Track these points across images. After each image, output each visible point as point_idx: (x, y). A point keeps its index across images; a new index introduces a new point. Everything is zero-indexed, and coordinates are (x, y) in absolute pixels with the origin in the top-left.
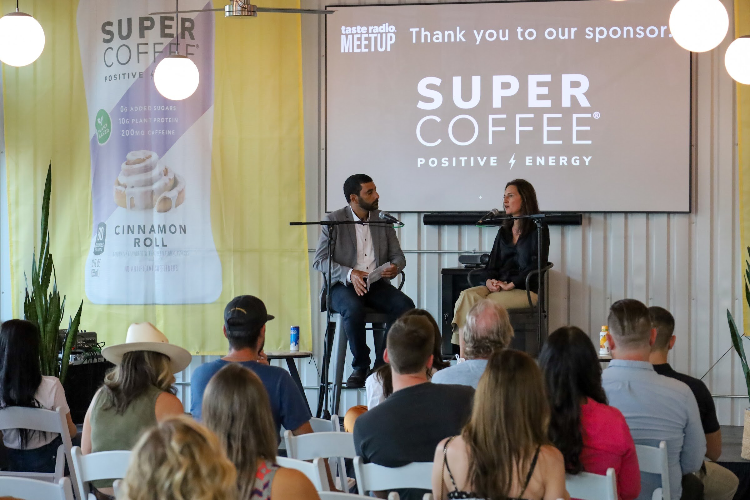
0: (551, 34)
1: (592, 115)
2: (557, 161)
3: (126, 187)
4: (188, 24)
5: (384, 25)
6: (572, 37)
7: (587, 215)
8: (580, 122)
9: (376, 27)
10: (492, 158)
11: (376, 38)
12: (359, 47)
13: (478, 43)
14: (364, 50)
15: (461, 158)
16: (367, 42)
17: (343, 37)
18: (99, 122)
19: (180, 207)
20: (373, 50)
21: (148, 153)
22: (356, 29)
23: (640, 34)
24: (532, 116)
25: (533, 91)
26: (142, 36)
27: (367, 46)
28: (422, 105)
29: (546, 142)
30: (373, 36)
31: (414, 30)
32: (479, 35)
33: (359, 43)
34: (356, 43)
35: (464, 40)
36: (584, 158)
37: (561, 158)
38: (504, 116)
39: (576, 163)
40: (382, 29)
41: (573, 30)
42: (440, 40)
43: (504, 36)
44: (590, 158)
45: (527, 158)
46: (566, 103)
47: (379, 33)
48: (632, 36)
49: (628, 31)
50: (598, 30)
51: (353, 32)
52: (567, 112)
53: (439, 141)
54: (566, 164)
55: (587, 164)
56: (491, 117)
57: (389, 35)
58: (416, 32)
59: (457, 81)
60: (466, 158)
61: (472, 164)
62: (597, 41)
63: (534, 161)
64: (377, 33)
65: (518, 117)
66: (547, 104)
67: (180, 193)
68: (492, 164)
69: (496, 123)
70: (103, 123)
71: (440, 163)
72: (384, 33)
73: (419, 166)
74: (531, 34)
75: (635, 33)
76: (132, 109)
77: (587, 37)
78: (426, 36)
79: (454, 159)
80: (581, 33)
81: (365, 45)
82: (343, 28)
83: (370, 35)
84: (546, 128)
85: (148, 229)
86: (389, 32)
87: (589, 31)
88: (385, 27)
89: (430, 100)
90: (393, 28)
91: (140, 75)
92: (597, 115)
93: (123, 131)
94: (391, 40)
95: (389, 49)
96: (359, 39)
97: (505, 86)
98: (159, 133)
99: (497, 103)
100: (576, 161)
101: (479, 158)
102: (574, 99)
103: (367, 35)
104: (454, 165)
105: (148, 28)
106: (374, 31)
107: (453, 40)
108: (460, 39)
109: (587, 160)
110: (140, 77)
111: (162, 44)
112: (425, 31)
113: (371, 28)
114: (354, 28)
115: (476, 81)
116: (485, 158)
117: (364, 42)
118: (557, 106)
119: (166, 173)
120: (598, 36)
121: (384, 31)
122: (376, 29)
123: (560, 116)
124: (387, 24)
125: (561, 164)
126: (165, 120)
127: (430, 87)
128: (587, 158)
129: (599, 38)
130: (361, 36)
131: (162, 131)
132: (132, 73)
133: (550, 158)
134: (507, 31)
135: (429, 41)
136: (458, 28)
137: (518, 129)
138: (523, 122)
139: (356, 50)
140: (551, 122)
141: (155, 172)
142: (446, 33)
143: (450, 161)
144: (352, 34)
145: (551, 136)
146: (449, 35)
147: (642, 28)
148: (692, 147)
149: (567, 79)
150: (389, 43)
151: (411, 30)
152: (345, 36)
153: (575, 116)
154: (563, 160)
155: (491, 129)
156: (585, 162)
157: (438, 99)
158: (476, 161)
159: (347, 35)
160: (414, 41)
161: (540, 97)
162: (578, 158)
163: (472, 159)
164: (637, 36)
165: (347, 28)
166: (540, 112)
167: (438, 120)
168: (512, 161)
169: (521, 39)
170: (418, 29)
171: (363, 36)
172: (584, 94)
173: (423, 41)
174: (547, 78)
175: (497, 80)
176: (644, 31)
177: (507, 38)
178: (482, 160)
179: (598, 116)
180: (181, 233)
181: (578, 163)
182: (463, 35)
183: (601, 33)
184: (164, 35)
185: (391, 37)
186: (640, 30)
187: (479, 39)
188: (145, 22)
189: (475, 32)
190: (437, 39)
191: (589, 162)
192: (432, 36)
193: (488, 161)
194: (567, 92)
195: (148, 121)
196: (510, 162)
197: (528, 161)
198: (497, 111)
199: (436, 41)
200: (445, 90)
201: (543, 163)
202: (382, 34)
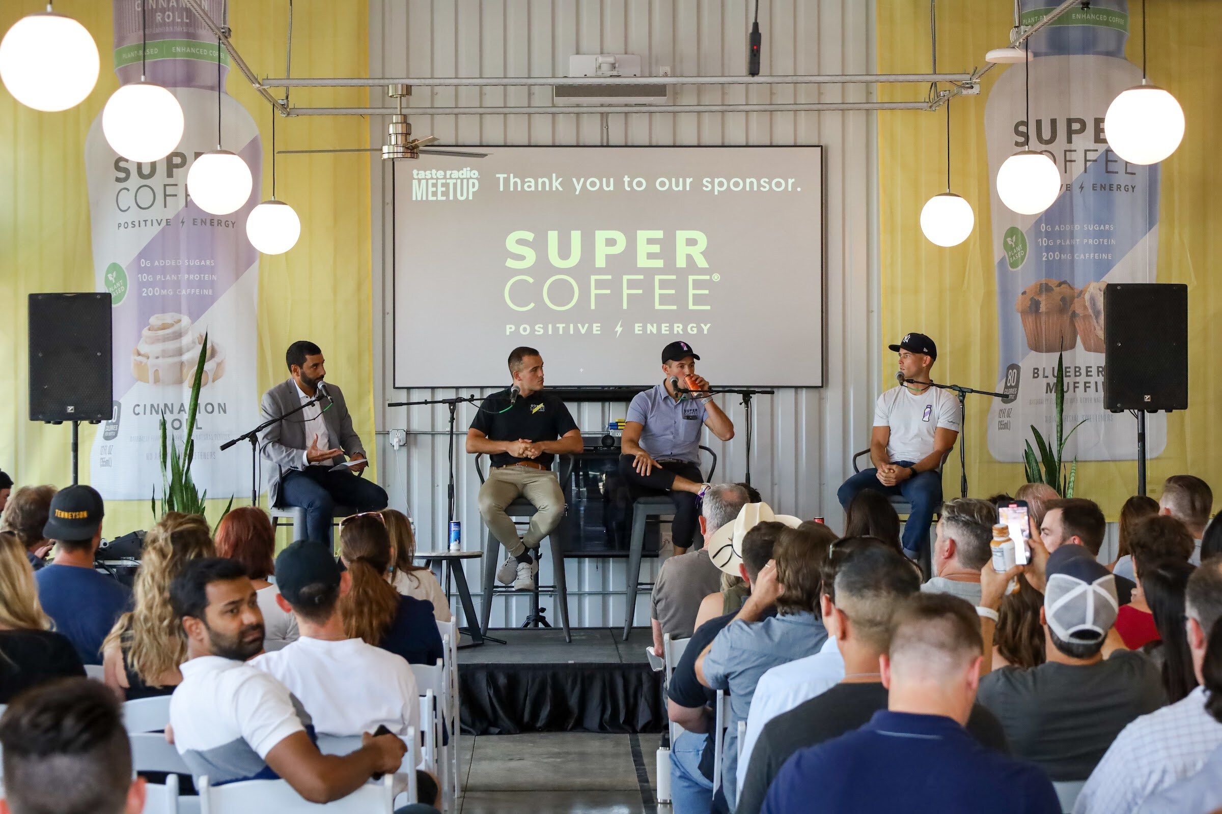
0: (662, 184)
1: (711, 277)
2: (671, 329)
3: (148, 358)
5: (465, 169)
6: (688, 188)
8: (697, 285)
9: (455, 172)
10: (595, 325)
11: (455, 185)
12: (435, 194)
13: (577, 193)
14: (440, 198)
15: (558, 325)
16: (444, 189)
17: (415, 182)
18: (111, 278)
19: (219, 382)
20: (451, 198)
21: (178, 316)
22: (431, 174)
23: (765, 187)
24: (642, 277)
25: (643, 249)
26: (170, 175)
27: (443, 194)
28: (511, 263)
29: (657, 306)
30: (451, 182)
31: (501, 176)
32: (578, 183)
33: (434, 189)
34: (431, 189)
35: (560, 189)
36: (702, 325)
37: (676, 325)
38: (609, 277)
39: (693, 331)
40: (462, 174)
41: (689, 181)
42: (533, 189)
43: (608, 185)
44: (709, 325)
45: (637, 325)
46: (681, 263)
47: (459, 178)
48: (755, 189)
49: (752, 183)
50: (717, 181)
51: (427, 177)
52: (682, 274)
53: (532, 305)
54: (681, 332)
55: (705, 332)
56: (593, 278)
57: (471, 181)
58: (504, 178)
59: (553, 237)
60: (564, 325)
61: (572, 332)
62: (716, 193)
63: (644, 328)
64: (456, 179)
65: (625, 278)
66: (659, 263)
67: (219, 365)
68: (595, 332)
69: (600, 284)
70: (117, 279)
71: (533, 330)
72: (465, 178)
73: (508, 333)
74: (639, 184)
75: (759, 185)
76: (156, 264)
77: (704, 188)
78: (515, 183)
79: (550, 326)
81: (442, 192)
82: (415, 172)
83: (448, 181)
84: (658, 292)
85: (176, 410)
86: (471, 178)
87: (707, 181)
88: (466, 172)
89: (521, 258)
90: (475, 174)
92: (716, 277)
93: (145, 289)
94: (474, 187)
95: (471, 198)
96: (435, 185)
97: (611, 242)
98: (192, 292)
99: (600, 262)
100: (693, 329)
101: (580, 326)
102: (689, 258)
103: (444, 181)
104: (550, 332)
105: (178, 166)
106: (453, 176)
107: (547, 189)
108: (556, 187)
109: (706, 328)
110: (167, 225)
112: (514, 178)
113: (448, 173)
114: (428, 172)
115: (576, 237)
116: (587, 325)
117: (441, 189)
118: (670, 266)
120: (717, 188)
121: (464, 176)
122: (455, 174)
123: (674, 277)
124: (469, 169)
125: (675, 332)
126: (200, 277)
127: (520, 242)
128: (706, 326)
129: (718, 191)
130: (437, 181)
131: (195, 291)
132: (157, 220)
133: (663, 325)
134: (612, 180)
135: (519, 189)
136: (554, 175)
137: (626, 292)
138: (632, 284)
139: (431, 198)
140: (664, 284)
141: (186, 340)
142: (540, 181)
143: (546, 329)
144: (425, 179)
145: (664, 299)
146: (544, 183)
147: (767, 180)
149: (681, 236)
150: (471, 190)
151: (498, 176)
152: (417, 181)
153: (691, 278)
154: (678, 328)
155: (594, 292)
156: (703, 330)
157: (531, 257)
158: (576, 329)
159: (419, 180)
160: (501, 189)
161: (650, 256)
162: (695, 325)
163: (572, 326)
164: (762, 189)
165: (420, 172)
166: (650, 273)
167: (531, 280)
168: (619, 329)
169: (628, 189)
170: (506, 176)
171: (440, 182)
172: (701, 253)
173: (512, 189)
174: (659, 234)
175: (601, 236)
176: (770, 183)
177: (611, 188)
178: (583, 327)
179: (718, 278)
180: (220, 413)
181: (695, 332)
182: (560, 184)
183: (721, 184)
185: (474, 184)
186: (765, 182)
187: (578, 188)
189: (574, 180)
190: (529, 187)
191: (708, 330)
192: (523, 183)
193: (590, 329)
194: (682, 251)
195: (178, 277)
196: (616, 330)
197: (637, 329)
198: (600, 271)
199: (527, 189)
200: (539, 246)
201: (655, 331)
202: (462, 180)
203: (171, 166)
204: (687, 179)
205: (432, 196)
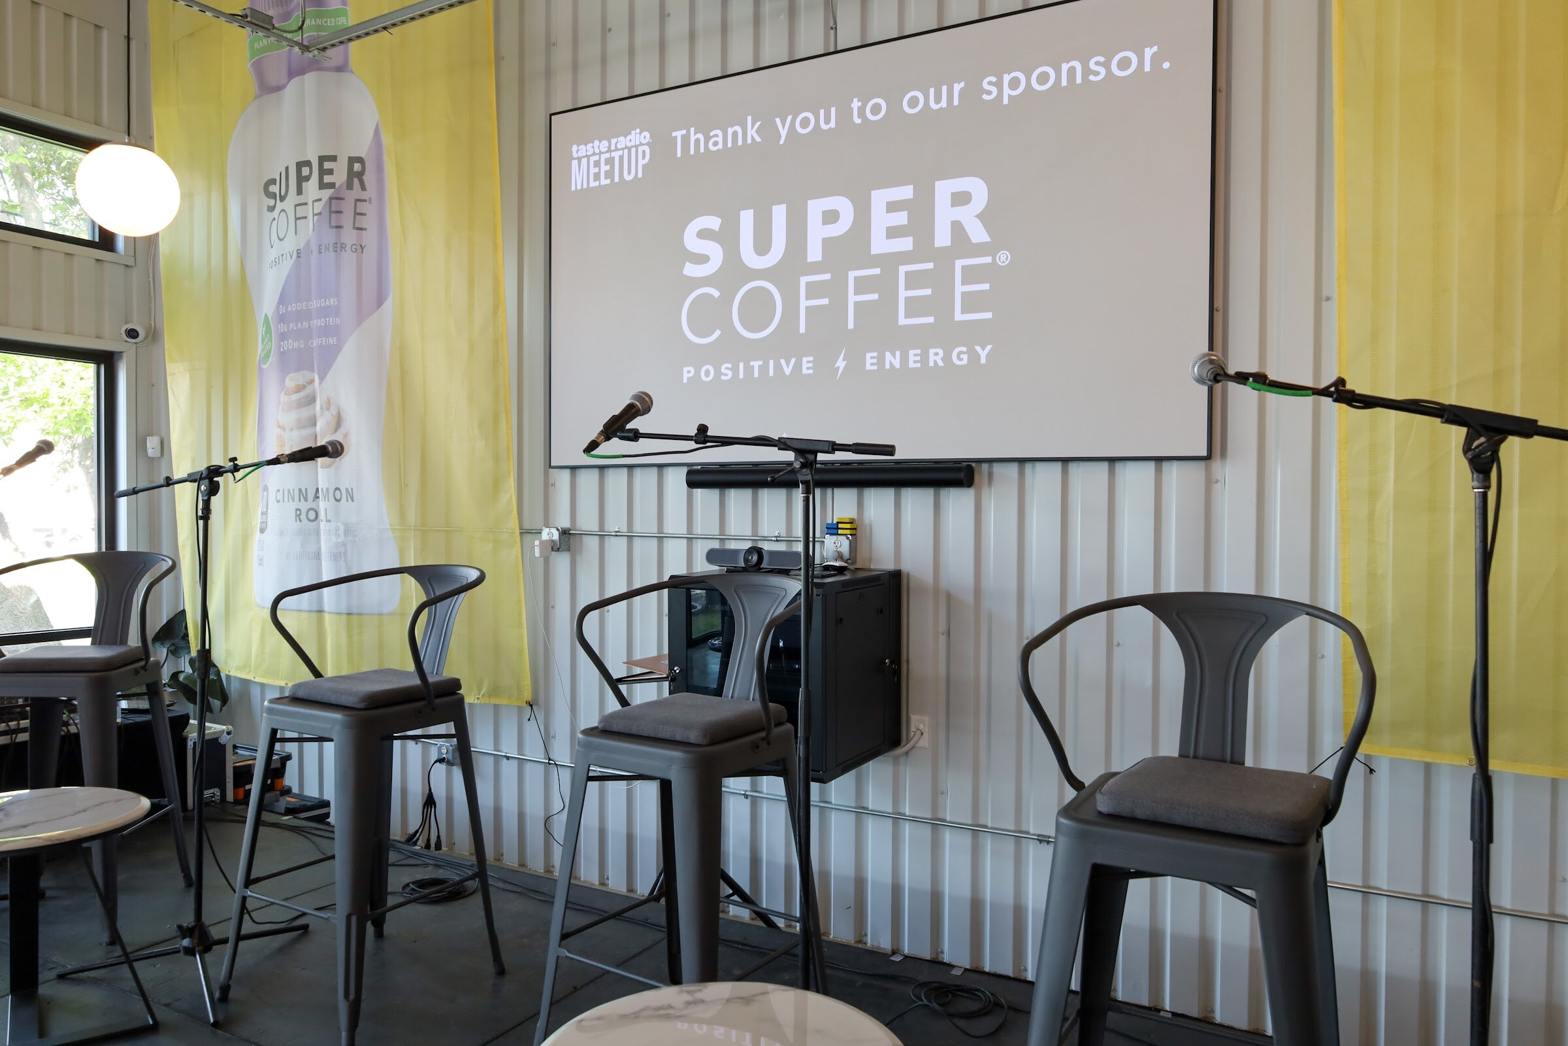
0: (913, 102)
1: (994, 259)
2: (924, 357)
3: (285, 430)
4: (357, 167)
5: (633, 132)
6: (956, 103)
7: (985, 466)
8: (970, 275)
9: (621, 139)
10: (805, 359)
11: (621, 158)
12: (597, 177)
13: (782, 142)
14: (605, 182)
15: (752, 363)
16: (608, 167)
17: (575, 163)
18: (264, 333)
19: (345, 460)
20: (617, 180)
21: (307, 374)
22: (593, 147)
23: (1097, 73)
24: (877, 271)
25: (881, 220)
26: (300, 191)
27: (610, 174)
28: (691, 270)
29: (902, 321)
30: (617, 155)
31: (678, 134)
32: (784, 126)
33: (597, 170)
35: (758, 139)
36: (978, 348)
37: (932, 351)
38: (827, 277)
39: (962, 360)
40: (630, 140)
41: (957, 87)
42: (720, 146)
43: (827, 121)
44: (989, 347)
45: (869, 355)
46: (942, 238)
47: (626, 147)
48: (1079, 80)
49: (1072, 71)
50: (1007, 78)
51: (589, 153)
52: (944, 258)
53: (718, 333)
54: (941, 364)
55: (983, 361)
56: (804, 280)
57: (641, 149)
58: (682, 136)
59: (747, 218)
60: (761, 363)
61: (771, 373)
62: (1006, 101)
63: (881, 360)
64: (623, 149)
65: (852, 275)
66: (905, 244)
67: (345, 436)
68: (805, 371)
69: (814, 290)
70: (267, 335)
71: (718, 373)
72: (633, 147)
73: (685, 381)
74: (876, 109)
76: (290, 309)
77: (985, 97)
78: (697, 141)
79: (741, 365)
80: (973, 92)
81: (606, 172)
82: (575, 148)
83: (613, 154)
84: (903, 294)
85: (311, 496)
86: (641, 144)
87: (990, 83)
88: (636, 137)
89: (702, 259)
90: (646, 137)
91: (298, 253)
92: (1004, 258)
93: (282, 343)
94: (644, 157)
95: (640, 175)
96: (597, 164)
97: (830, 217)
98: (320, 342)
99: (814, 253)
100: (962, 356)
101: (783, 361)
102: (957, 228)
103: (608, 155)
104: (741, 376)
105: (305, 179)
106: (619, 146)
107: (740, 143)
108: (752, 137)
109: (983, 353)
110: (298, 257)
111: (320, 200)
112: (695, 134)
113: (614, 141)
114: (590, 146)
115: (779, 213)
116: (793, 360)
117: (605, 168)
118: (924, 248)
119: (328, 404)
120: (1007, 91)
121: (633, 144)
122: (622, 142)
123: (930, 266)
124: (638, 131)
125: (931, 364)
126: (326, 321)
127: (703, 234)
128: (983, 349)
129: (1009, 96)
130: (600, 157)
131: (323, 340)
132: (290, 252)
133: (911, 352)
134: (833, 110)
135: (702, 150)
136: (749, 118)
137: (852, 298)
138: (863, 285)
139: (593, 184)
140: (913, 280)
141: (318, 405)
142: (730, 131)
143: (735, 370)
144: (586, 156)
145: (913, 308)
146: (735, 134)
147: (1102, 59)
148: (1215, 312)
149: (944, 189)
151: (674, 134)
152: (577, 161)
153: (959, 264)
154: (936, 356)
155: (804, 303)
156: (979, 356)
157: (715, 252)
158: (778, 367)
159: (579, 159)
160: (679, 155)
161: (892, 233)
162: (964, 349)
163: (771, 362)
164: (1092, 78)
165: (580, 148)
166: (891, 261)
167: (716, 293)
168: (841, 364)
169: (857, 121)
170: (684, 132)
171: (604, 157)
172: (977, 216)
173: (692, 152)
174: (906, 192)
175: (816, 208)
176: (1107, 64)
177: (833, 124)
178: (788, 365)
179: (1007, 259)
180: (347, 501)
181: (965, 362)
182: (757, 131)
184: (322, 186)
185: (644, 152)
186: (1098, 63)
187: (784, 133)
188: (303, 169)
189: (778, 120)
190: (716, 144)
191: (987, 356)
192: (707, 139)
193: (798, 367)
194: (944, 215)
195: (309, 324)
196: (837, 365)
197: (869, 361)
198: (815, 268)
199: (715, 149)
200: (727, 237)
201: (897, 364)
202: (629, 149)
203: (301, 180)
204: (956, 85)
205: (595, 180)
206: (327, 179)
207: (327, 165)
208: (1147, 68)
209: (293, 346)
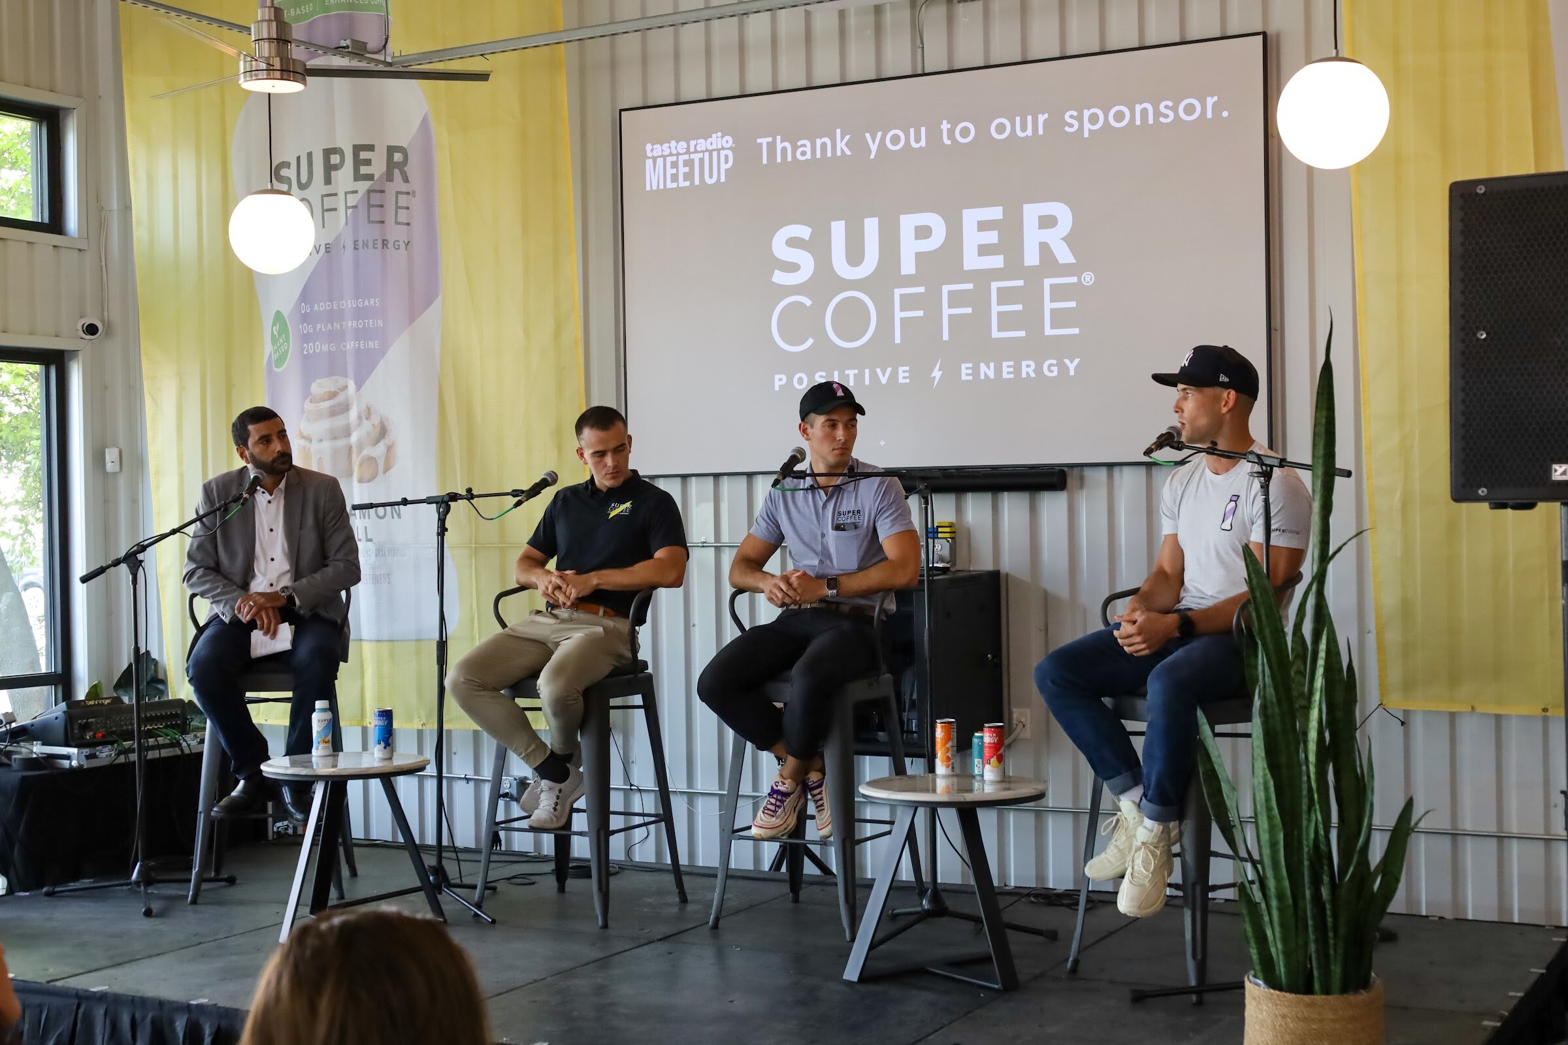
0: (1001, 128)
1: (1079, 279)
2: (1017, 369)
3: (310, 441)
4: (398, 157)
5: (714, 136)
6: (1041, 132)
7: (1076, 471)
8: (1059, 293)
9: (701, 141)
10: (901, 369)
11: (702, 160)
12: (675, 178)
13: (872, 157)
14: (683, 184)
15: (847, 372)
16: (687, 169)
17: (649, 162)
18: (275, 333)
19: (392, 471)
20: (697, 182)
21: (341, 381)
22: (670, 148)
23: (1166, 116)
24: (970, 286)
25: (972, 238)
26: (328, 181)
27: (689, 176)
28: (780, 278)
29: (996, 334)
30: (696, 157)
31: (764, 141)
32: (874, 142)
33: (674, 171)
34: (671, 171)
35: (848, 152)
36: (1067, 361)
37: (1024, 363)
38: (921, 290)
39: (1052, 371)
40: (711, 144)
41: (1042, 118)
42: (808, 156)
43: (918, 140)
44: (1077, 361)
45: (964, 366)
46: (1031, 258)
47: (707, 150)
48: (1151, 121)
49: (1144, 112)
50: (1087, 114)
51: (665, 153)
52: (1034, 276)
53: (810, 341)
54: (1033, 375)
55: (1072, 373)
56: (898, 292)
57: (723, 153)
58: (768, 143)
59: (838, 229)
60: (856, 371)
61: (867, 382)
62: (1086, 135)
63: (976, 371)
64: (703, 152)
65: (946, 289)
66: (996, 262)
67: (390, 448)
68: (901, 381)
69: (908, 303)
70: (280, 334)
72: (714, 150)
73: (777, 388)
74: (965, 132)
75: (1158, 114)
76: (316, 308)
77: (1067, 129)
78: (784, 150)
80: (1055, 124)
81: (685, 173)
82: (649, 147)
83: (692, 156)
84: (995, 309)
86: (723, 148)
87: (1071, 117)
88: (717, 141)
89: (793, 267)
90: (728, 141)
91: (326, 248)
92: (1088, 278)
93: (305, 345)
94: (727, 161)
95: (723, 179)
96: (675, 165)
97: (923, 232)
98: (357, 345)
99: (908, 266)
100: (1052, 368)
101: (878, 371)
102: (1044, 248)
103: (686, 157)
105: (336, 167)
106: (699, 149)
107: (829, 154)
108: (842, 150)
109: (1072, 366)
110: (327, 252)
111: (356, 192)
112: (781, 143)
113: (693, 143)
114: (666, 145)
115: (871, 226)
116: (889, 370)
117: (683, 170)
118: (1014, 267)
119: (368, 413)
120: (1087, 126)
121: (714, 147)
122: (702, 144)
123: (1020, 283)
124: (719, 134)
125: (1024, 375)
126: (364, 323)
127: (793, 242)
128: (1072, 362)
129: (1090, 130)
130: (678, 158)
131: (359, 344)
133: (1005, 364)
134: (923, 129)
135: (789, 159)
136: (838, 131)
137: (947, 311)
138: (956, 299)
139: (670, 185)
140: (1005, 296)
141: (353, 414)
142: (819, 142)
144: (662, 156)
145: (1006, 321)
146: (824, 145)
147: (1170, 104)
148: (1273, 331)
149: (1032, 212)
150: (724, 167)
151: (759, 141)
152: (651, 160)
153: (1047, 282)
154: (1028, 368)
155: (899, 315)
156: (1068, 369)
157: (807, 263)
158: (874, 376)
159: (654, 159)
160: (765, 161)
161: (984, 250)
162: (1055, 362)
163: (867, 371)
164: (1162, 120)
165: (655, 147)
166: (983, 277)
167: (808, 302)
168: (937, 374)
169: (947, 142)
170: (770, 139)
171: (682, 158)
172: (1064, 239)
173: (779, 160)
174: (995, 213)
175: (908, 223)
176: (1175, 109)
177: (923, 143)
178: (884, 375)
179: (1091, 279)
180: (393, 518)
181: (1055, 374)
182: (846, 144)
183: (1094, 119)
184: (358, 177)
185: (726, 157)
186: (1166, 107)
187: (874, 148)
188: (332, 157)
189: (868, 135)
190: (804, 153)
191: (1076, 368)
192: (795, 148)
193: (894, 376)
194: (1033, 237)
195: (341, 326)
196: (933, 375)
197: (964, 371)
198: (909, 281)
199: (801, 158)
200: (819, 246)
201: (991, 375)
202: (711, 152)
203: (329, 169)
204: (1040, 116)
205: (672, 182)
206: (364, 170)
207: (364, 155)
208: (1209, 115)
209: (321, 349)
